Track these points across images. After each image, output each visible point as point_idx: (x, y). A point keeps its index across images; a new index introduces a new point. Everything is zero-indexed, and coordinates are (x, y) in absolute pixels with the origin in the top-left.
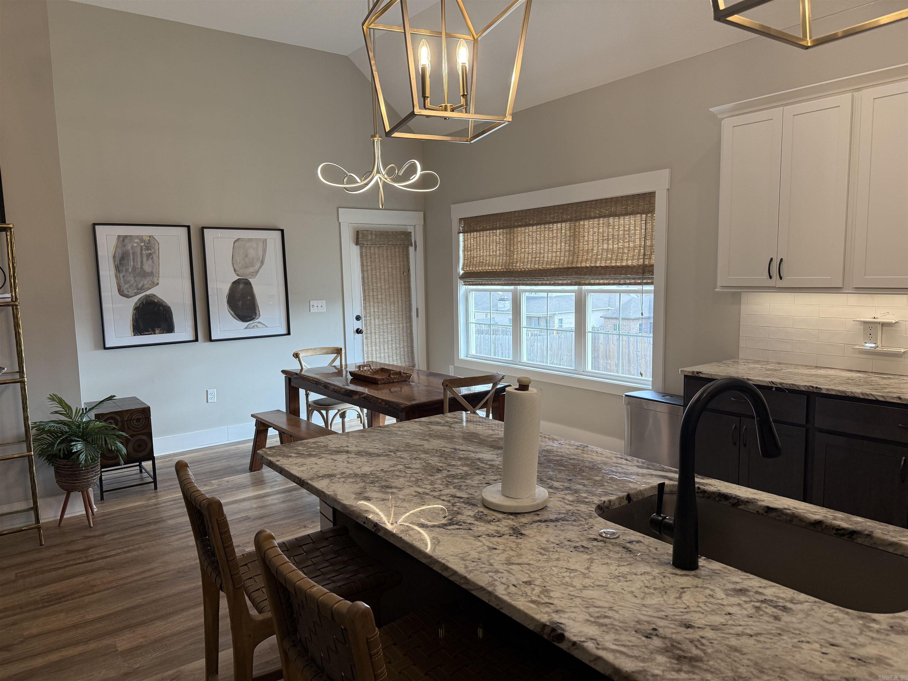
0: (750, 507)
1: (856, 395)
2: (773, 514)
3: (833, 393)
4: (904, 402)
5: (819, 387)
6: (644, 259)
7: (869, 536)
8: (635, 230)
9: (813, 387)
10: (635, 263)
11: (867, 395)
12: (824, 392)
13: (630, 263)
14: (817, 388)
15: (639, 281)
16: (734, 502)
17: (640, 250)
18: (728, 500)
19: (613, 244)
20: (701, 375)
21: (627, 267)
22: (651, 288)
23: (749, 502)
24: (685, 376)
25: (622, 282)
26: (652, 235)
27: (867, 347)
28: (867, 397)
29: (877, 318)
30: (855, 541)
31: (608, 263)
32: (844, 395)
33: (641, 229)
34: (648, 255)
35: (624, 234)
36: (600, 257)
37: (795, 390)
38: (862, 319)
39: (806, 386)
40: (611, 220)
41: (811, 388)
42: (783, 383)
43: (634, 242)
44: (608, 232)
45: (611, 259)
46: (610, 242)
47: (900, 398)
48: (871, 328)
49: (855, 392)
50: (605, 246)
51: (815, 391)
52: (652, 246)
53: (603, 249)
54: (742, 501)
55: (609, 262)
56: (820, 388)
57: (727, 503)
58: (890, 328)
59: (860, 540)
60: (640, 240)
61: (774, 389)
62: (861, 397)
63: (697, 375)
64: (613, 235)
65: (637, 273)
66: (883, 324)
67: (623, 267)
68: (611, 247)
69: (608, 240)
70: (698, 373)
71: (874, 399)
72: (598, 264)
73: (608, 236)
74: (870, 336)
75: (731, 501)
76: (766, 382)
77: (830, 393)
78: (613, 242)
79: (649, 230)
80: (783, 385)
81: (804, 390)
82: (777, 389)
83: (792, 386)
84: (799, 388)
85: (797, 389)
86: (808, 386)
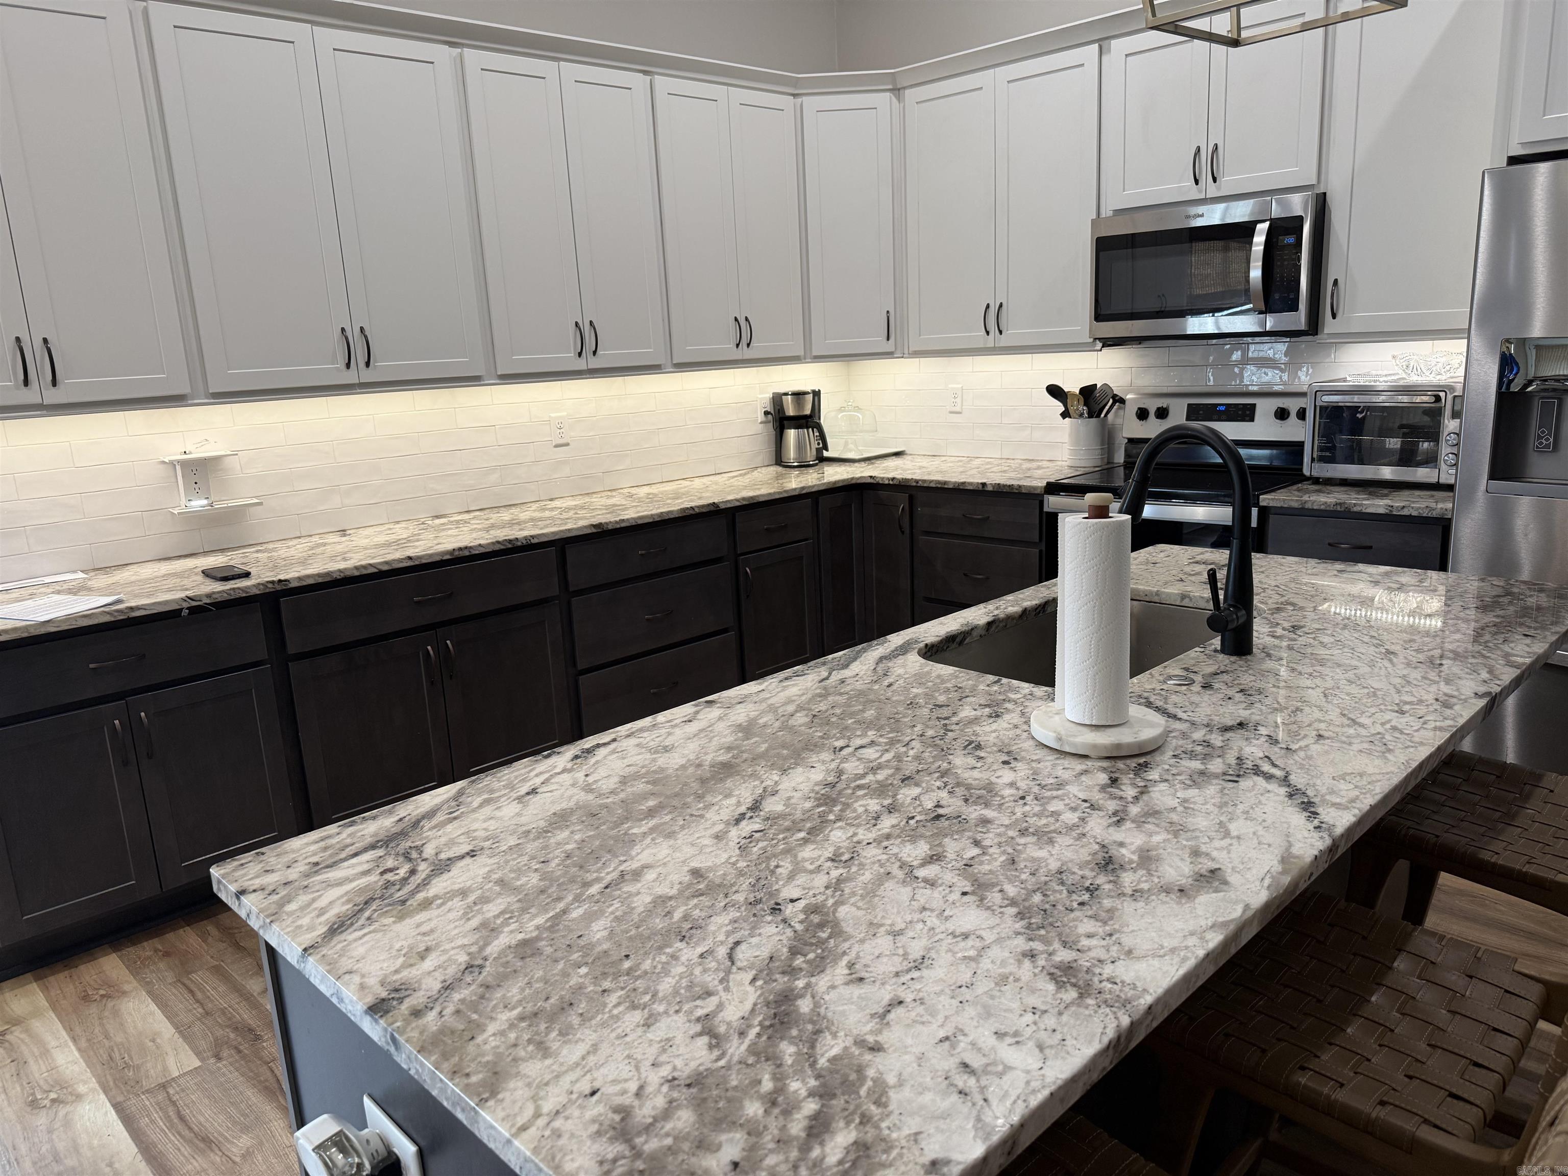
1: (348, 573)
3: (311, 581)
4: (417, 563)
5: (283, 578)
9: (273, 582)
11: (364, 567)
12: (294, 584)
14: (280, 581)
27: (195, 507)
28: (365, 572)
29: (190, 453)
32: (328, 579)
41: (270, 585)
42: (214, 593)
47: (410, 558)
48: (194, 471)
49: (345, 569)
51: (278, 587)
56: (286, 581)
61: (186, 613)
62: (357, 573)
71: (376, 570)
74: (197, 486)
77: (305, 583)
80: (214, 596)
81: (258, 592)
82: (193, 610)
83: (232, 592)
84: (247, 593)
85: (244, 595)
86: (262, 584)
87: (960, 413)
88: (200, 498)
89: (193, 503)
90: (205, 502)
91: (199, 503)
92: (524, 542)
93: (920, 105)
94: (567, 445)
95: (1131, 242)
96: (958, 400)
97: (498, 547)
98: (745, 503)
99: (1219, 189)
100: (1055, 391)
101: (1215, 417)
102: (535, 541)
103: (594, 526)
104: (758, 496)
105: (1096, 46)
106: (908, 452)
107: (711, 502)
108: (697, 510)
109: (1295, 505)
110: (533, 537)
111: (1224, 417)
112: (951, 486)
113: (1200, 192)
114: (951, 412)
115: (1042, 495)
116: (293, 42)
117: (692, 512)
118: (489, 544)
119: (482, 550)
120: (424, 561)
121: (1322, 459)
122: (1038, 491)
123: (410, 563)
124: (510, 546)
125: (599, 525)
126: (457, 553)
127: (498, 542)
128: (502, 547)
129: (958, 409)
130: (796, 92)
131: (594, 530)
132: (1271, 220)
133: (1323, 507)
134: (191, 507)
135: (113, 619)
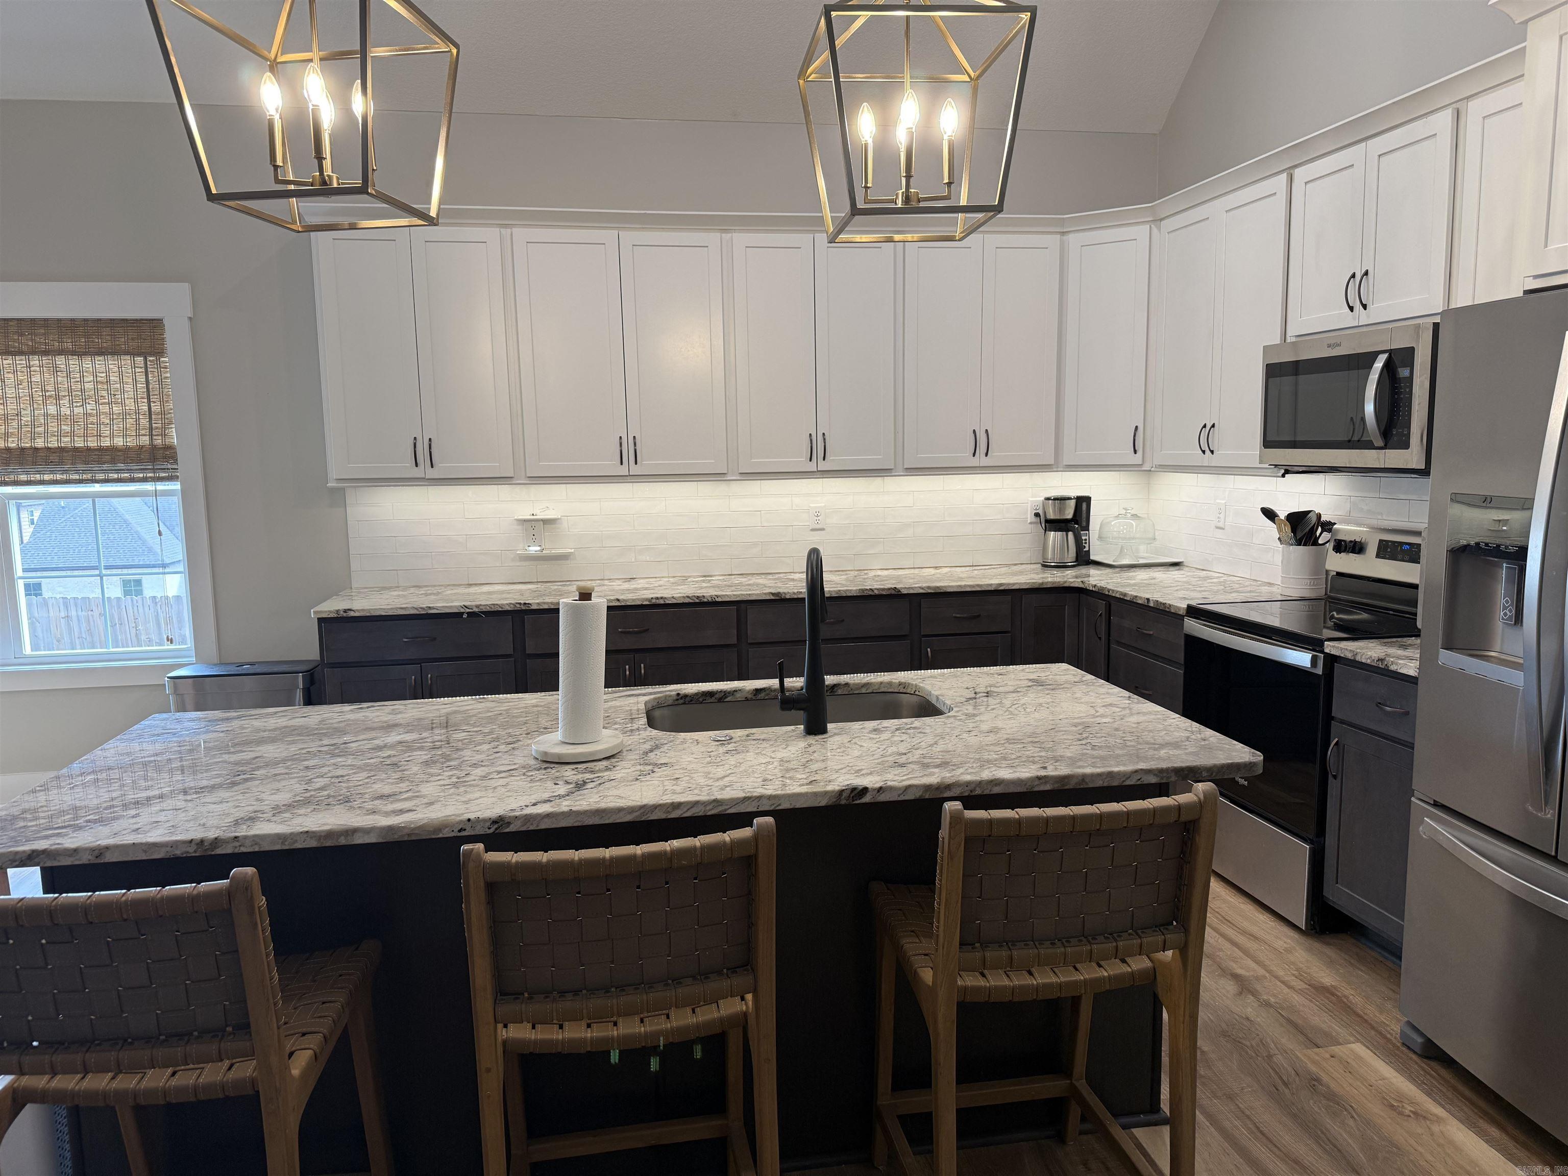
0: (738, 695)
2: (762, 695)
3: (546, 607)
4: (623, 604)
5: (527, 602)
6: (151, 435)
7: (847, 684)
8: (121, 382)
9: (520, 604)
10: (131, 442)
12: (534, 607)
13: (119, 442)
14: (525, 604)
15: (141, 475)
16: (721, 696)
17: (137, 420)
18: (713, 696)
19: (71, 406)
20: (352, 614)
21: (113, 449)
22: (176, 486)
23: (736, 691)
24: (320, 620)
25: (101, 476)
26: (161, 393)
27: (532, 551)
29: (536, 515)
30: (836, 694)
31: (66, 442)
33: (135, 381)
34: (157, 428)
35: (96, 390)
36: (41, 429)
37: (498, 611)
38: (521, 517)
39: (511, 604)
40: (60, 360)
41: (518, 606)
42: (481, 605)
43: (123, 404)
44: (56, 383)
45: (72, 434)
46: (65, 401)
48: (533, 527)
50: (52, 410)
51: (523, 608)
52: (163, 413)
53: (46, 415)
54: (729, 693)
55: (68, 439)
56: (529, 604)
57: (713, 700)
58: (553, 526)
59: (840, 692)
60: (136, 401)
61: (465, 616)
63: (345, 615)
64: (70, 390)
65: (140, 461)
66: (546, 522)
67: (101, 449)
68: (66, 411)
69: (58, 398)
70: (345, 611)
72: (40, 443)
73: (57, 389)
74: (534, 537)
75: (717, 696)
76: (455, 607)
77: (541, 608)
78: (71, 402)
79: (154, 385)
80: (481, 607)
81: (509, 609)
82: (471, 615)
83: (492, 606)
84: (502, 608)
85: (500, 609)
86: (513, 604)
87: (1223, 529)
88: (535, 546)
89: (531, 548)
90: (539, 548)
91: (534, 549)
92: (710, 599)
93: (1170, 235)
94: (823, 529)
95: (1296, 368)
96: (1222, 516)
97: (687, 600)
98: (929, 591)
99: (1368, 317)
100: (1269, 514)
101: (1400, 557)
102: (720, 600)
103: (773, 594)
104: (945, 587)
105: (1284, 176)
106: (1185, 564)
107: (893, 586)
108: (877, 592)
109: (1349, 655)
110: (717, 596)
112: (1128, 599)
113: (1354, 319)
114: (1217, 528)
115: (1183, 616)
116: (604, 244)
117: (871, 593)
118: (680, 597)
119: (675, 601)
120: (629, 604)
122: (1181, 613)
123: (617, 604)
124: (697, 601)
125: (778, 594)
126: (654, 601)
127: (688, 597)
128: (691, 601)
129: (1221, 525)
130: (1064, 230)
131: (772, 598)
132: (1390, 352)
133: (1369, 661)
134: (530, 551)
135: (418, 613)
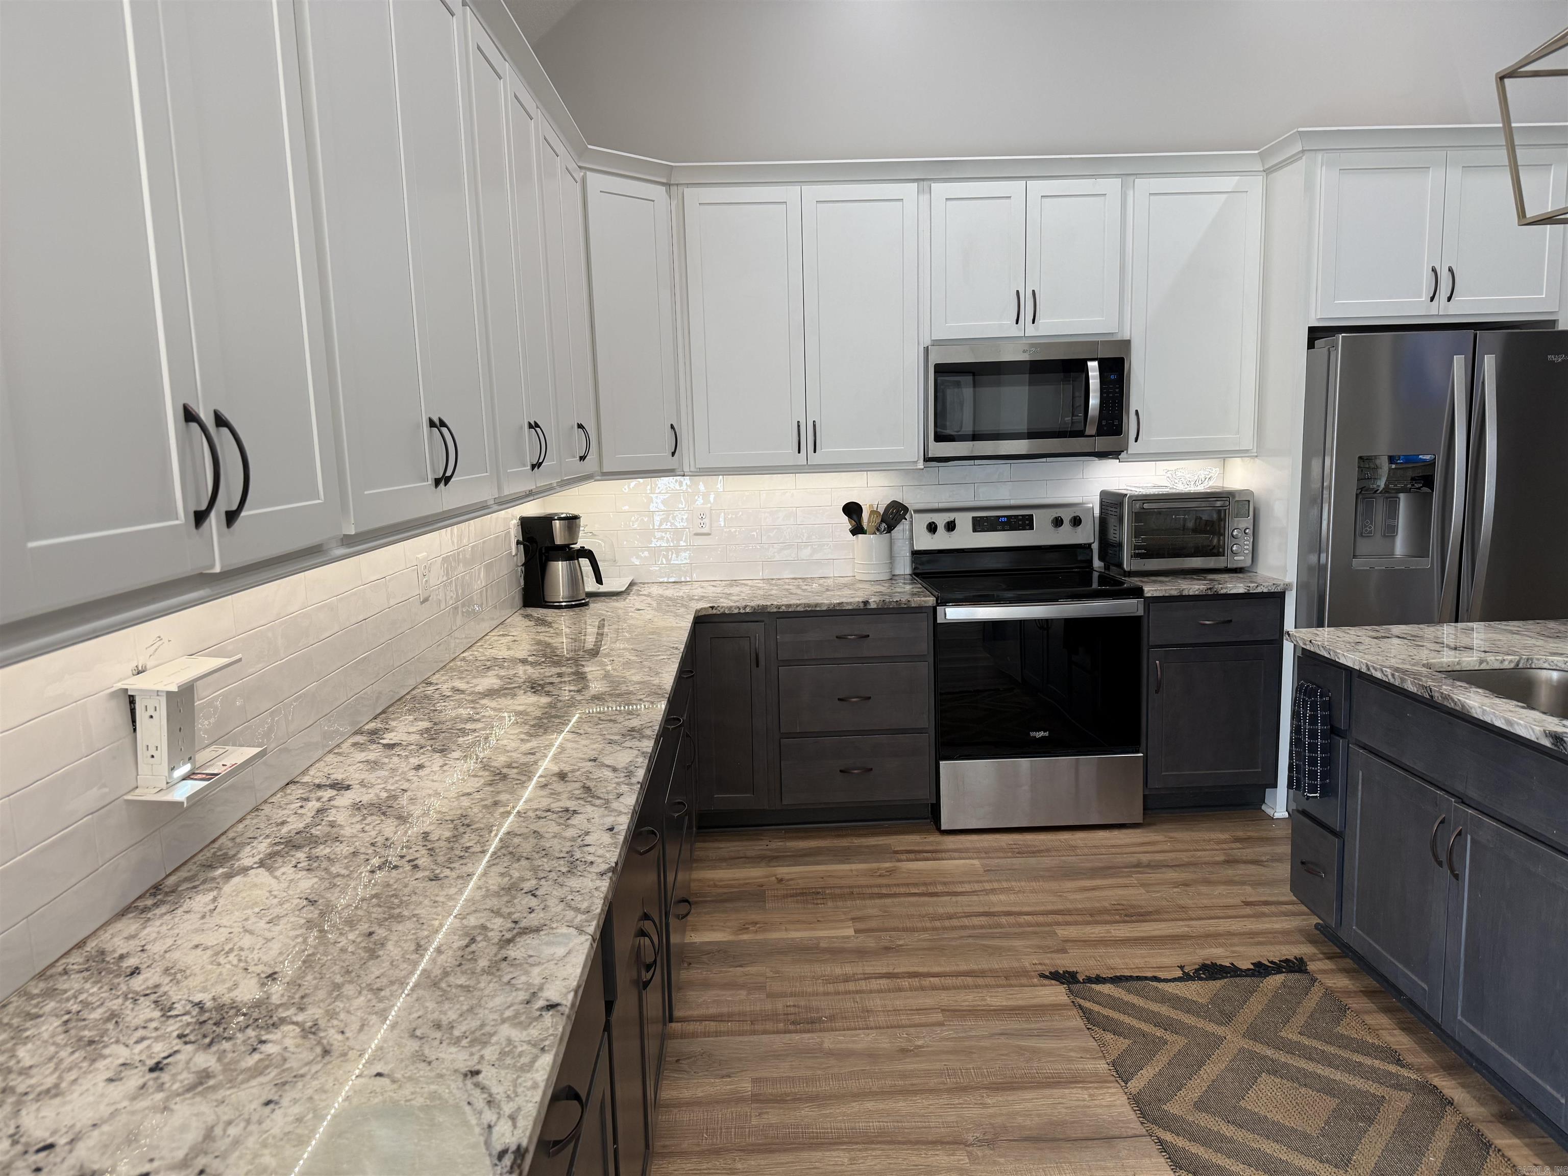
87: (709, 534)
93: (702, 207)
96: (707, 521)
99: (1037, 329)
100: (852, 510)
101: (999, 528)
106: (636, 581)
109: (1175, 593)
111: (1007, 527)
112: (825, 608)
113: (1020, 330)
114: (696, 534)
115: (934, 607)
121: (1137, 556)
122: (928, 605)
129: (706, 530)
130: (581, 164)
133: (1197, 593)
